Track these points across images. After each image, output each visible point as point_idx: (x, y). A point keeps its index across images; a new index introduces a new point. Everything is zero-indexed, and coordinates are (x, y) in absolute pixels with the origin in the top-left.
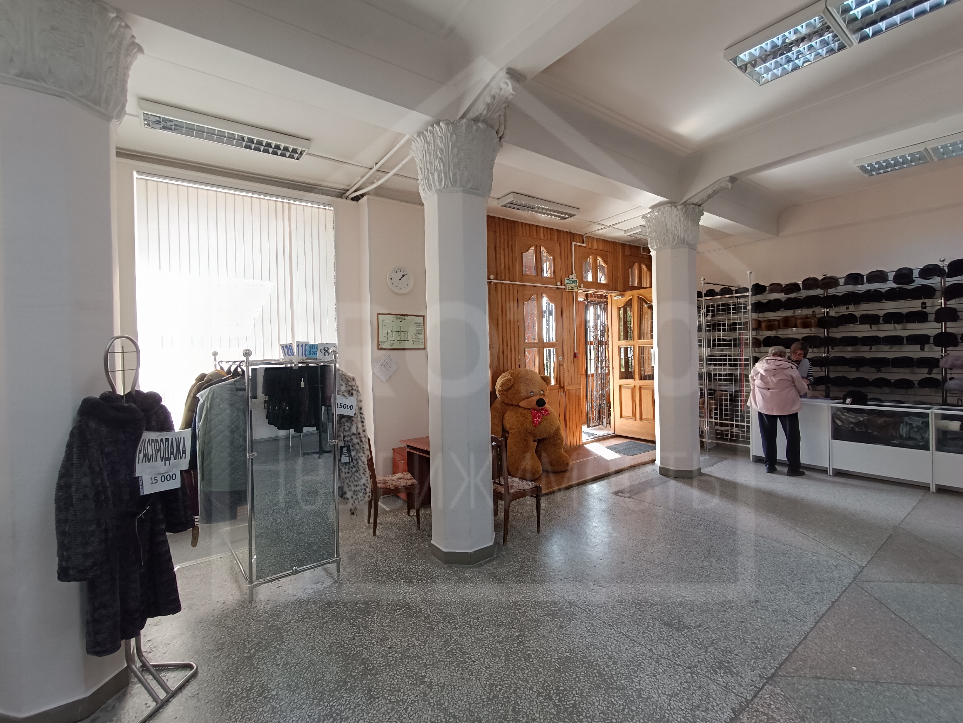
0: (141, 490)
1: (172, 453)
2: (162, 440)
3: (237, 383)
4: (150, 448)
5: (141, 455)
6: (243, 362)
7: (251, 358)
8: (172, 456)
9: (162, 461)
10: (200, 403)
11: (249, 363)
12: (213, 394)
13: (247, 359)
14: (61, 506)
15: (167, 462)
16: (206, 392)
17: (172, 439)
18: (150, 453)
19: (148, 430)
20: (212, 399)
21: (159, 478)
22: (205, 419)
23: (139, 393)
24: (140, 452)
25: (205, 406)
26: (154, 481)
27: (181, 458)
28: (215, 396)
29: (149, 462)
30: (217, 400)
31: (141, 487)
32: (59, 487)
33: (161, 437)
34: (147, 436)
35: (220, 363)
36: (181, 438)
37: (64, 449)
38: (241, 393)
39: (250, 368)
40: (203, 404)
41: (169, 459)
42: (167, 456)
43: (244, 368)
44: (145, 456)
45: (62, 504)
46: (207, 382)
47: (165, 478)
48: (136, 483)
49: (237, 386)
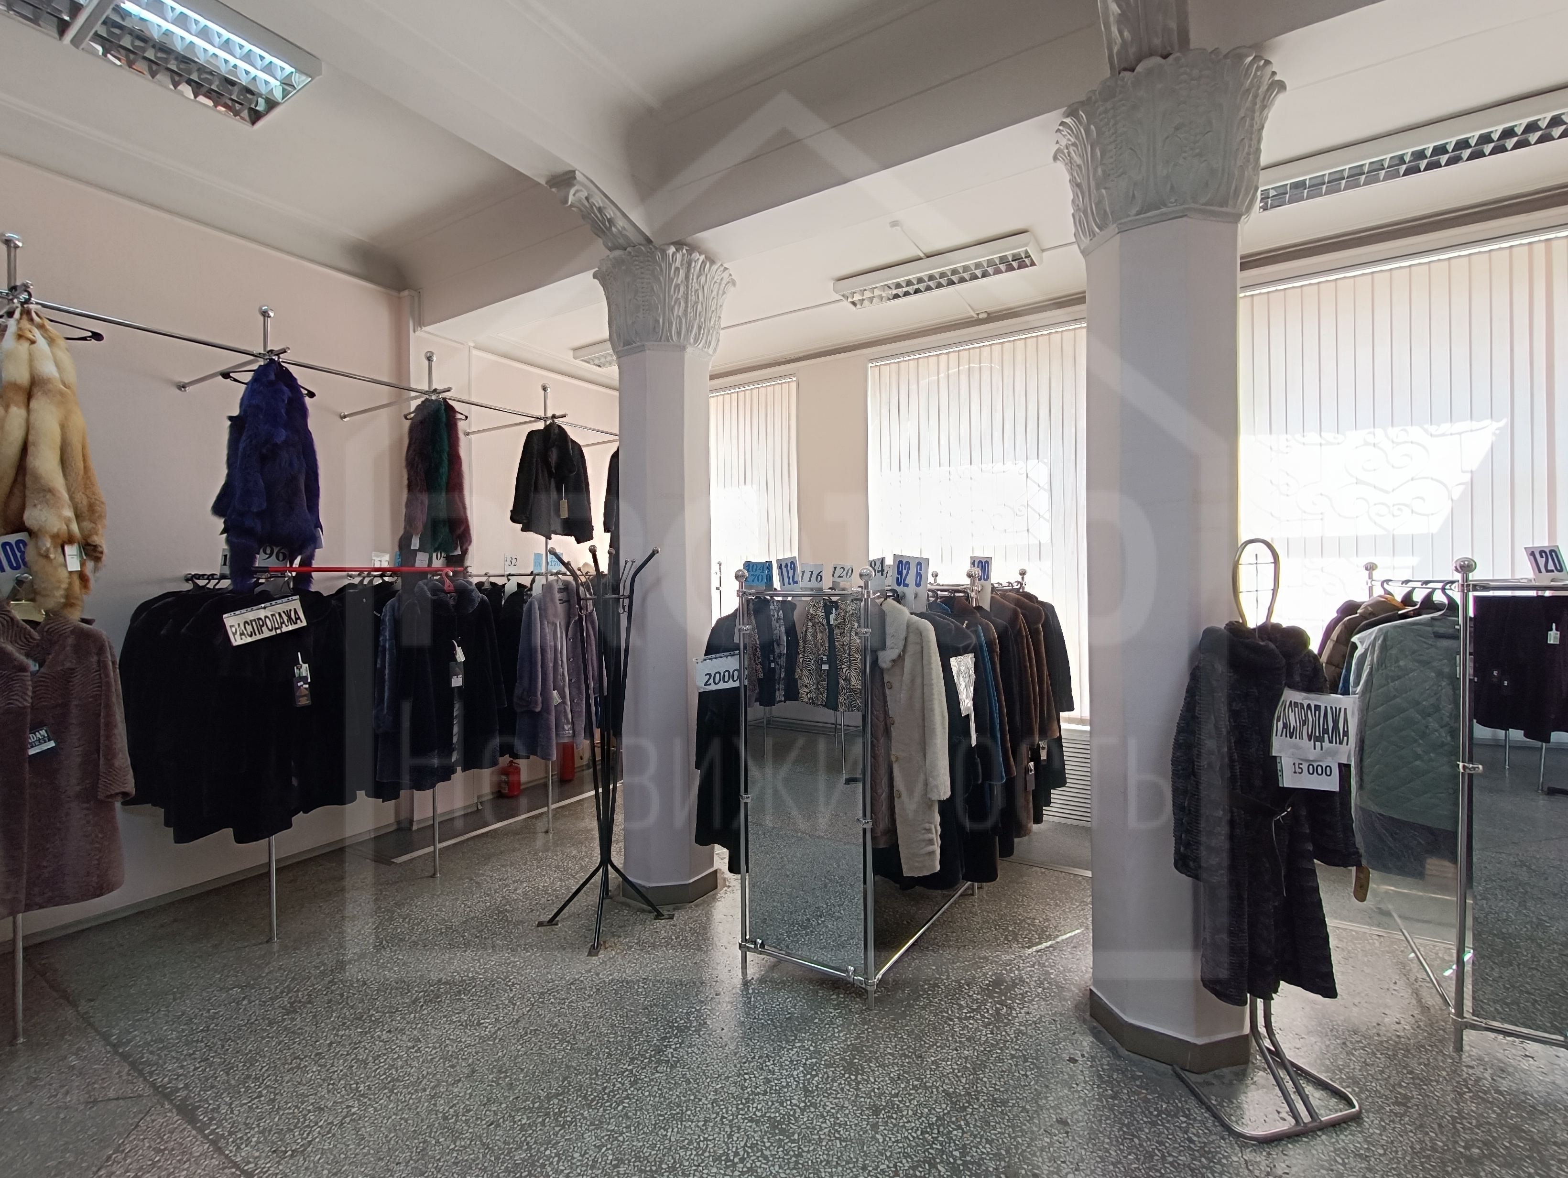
0: (1280, 778)
1: (1326, 731)
2: (1309, 706)
3: (1437, 623)
4: (1292, 715)
5: (1280, 724)
6: (1453, 582)
7: (1474, 576)
8: (1326, 736)
9: (1310, 740)
10: (1357, 654)
11: (1468, 585)
12: (1384, 640)
13: (1466, 579)
14: (1178, 771)
15: (1318, 744)
16: (1371, 634)
17: (1326, 707)
18: (1293, 723)
19: (1294, 687)
20: (1384, 648)
21: (1305, 766)
22: (1366, 682)
23: (1277, 628)
24: (1278, 720)
25: (1369, 659)
26: (1298, 770)
27: (1341, 743)
28: (1388, 643)
29: (1291, 737)
30: (1394, 652)
31: (1280, 773)
32: (1177, 746)
33: (1308, 702)
34: (1290, 696)
35: (1385, 585)
36: (1340, 709)
37: (1184, 694)
38: (1445, 643)
39: (1471, 595)
40: (1363, 656)
41: (1320, 739)
42: (1317, 734)
43: (1457, 597)
44: (1285, 726)
45: (1180, 767)
46: (1363, 617)
47: (1314, 770)
48: (1271, 766)
49: (1436, 629)
